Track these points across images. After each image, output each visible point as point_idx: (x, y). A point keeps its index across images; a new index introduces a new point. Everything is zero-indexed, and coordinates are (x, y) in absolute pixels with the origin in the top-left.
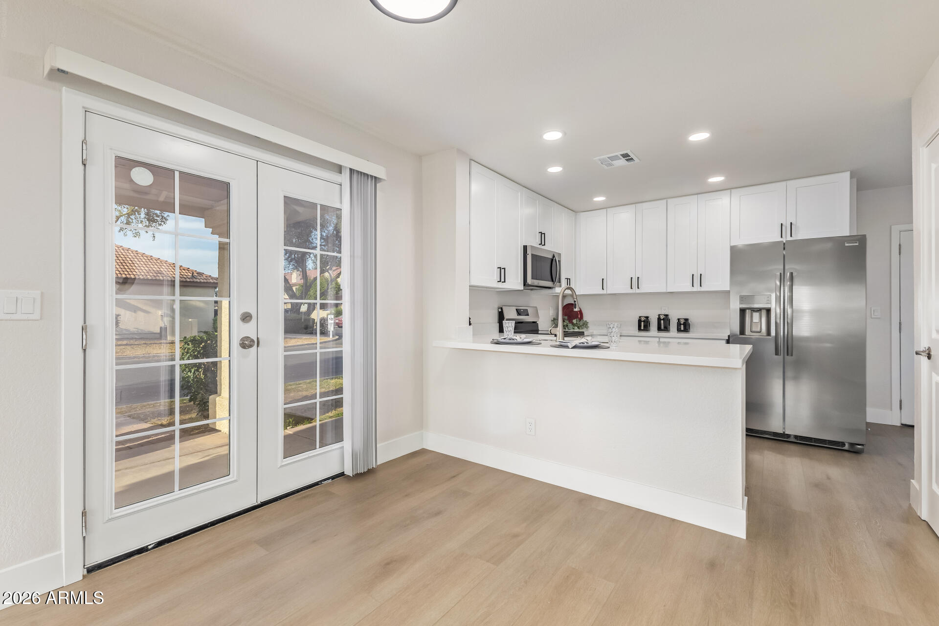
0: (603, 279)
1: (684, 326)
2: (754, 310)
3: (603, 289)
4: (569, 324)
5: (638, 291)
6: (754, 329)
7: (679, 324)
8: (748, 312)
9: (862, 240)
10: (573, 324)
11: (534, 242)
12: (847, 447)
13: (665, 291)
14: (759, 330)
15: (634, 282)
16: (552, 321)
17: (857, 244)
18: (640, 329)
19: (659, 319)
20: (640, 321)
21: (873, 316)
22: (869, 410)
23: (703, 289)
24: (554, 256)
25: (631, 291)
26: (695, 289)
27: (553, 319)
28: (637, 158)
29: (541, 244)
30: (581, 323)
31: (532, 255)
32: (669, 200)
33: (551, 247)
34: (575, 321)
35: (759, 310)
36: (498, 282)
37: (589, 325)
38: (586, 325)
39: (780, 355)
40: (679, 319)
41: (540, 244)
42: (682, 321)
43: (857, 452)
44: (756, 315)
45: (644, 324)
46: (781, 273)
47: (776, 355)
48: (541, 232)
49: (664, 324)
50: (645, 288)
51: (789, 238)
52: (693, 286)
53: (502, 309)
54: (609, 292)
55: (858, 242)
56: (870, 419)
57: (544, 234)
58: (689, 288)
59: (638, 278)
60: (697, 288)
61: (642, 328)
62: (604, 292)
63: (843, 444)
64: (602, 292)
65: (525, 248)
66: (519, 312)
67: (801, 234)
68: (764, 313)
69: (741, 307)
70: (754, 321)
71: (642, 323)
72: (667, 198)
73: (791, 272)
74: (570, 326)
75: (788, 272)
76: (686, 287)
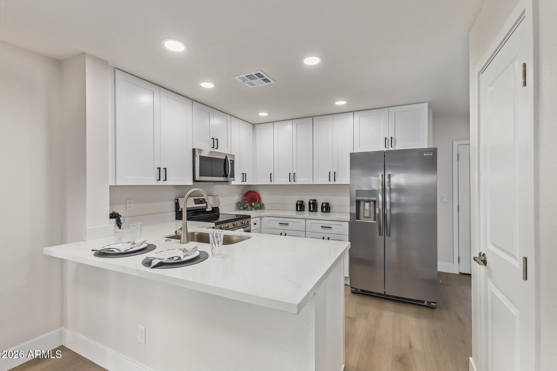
0: (271, 174)
1: (327, 208)
2: (365, 201)
3: (271, 181)
5: (294, 183)
6: (365, 216)
7: (322, 207)
8: (362, 204)
9: (434, 151)
10: (251, 206)
11: (205, 146)
12: (425, 303)
13: (312, 184)
14: (368, 216)
15: (292, 176)
16: (236, 204)
17: (432, 155)
18: (297, 210)
19: (310, 204)
20: (297, 205)
21: (443, 201)
22: (439, 263)
23: (336, 183)
24: (226, 157)
25: (289, 183)
26: (331, 183)
27: (237, 203)
28: (272, 80)
29: (213, 147)
30: (258, 205)
31: (200, 156)
32: (314, 118)
33: (223, 150)
34: (253, 204)
35: (369, 201)
36: (158, 180)
37: (265, 206)
38: (263, 206)
39: (382, 236)
40: (322, 203)
41: (211, 148)
42: (324, 205)
43: (433, 308)
44: (367, 205)
45: (300, 206)
46: (382, 175)
47: (379, 235)
48: (213, 138)
49: (313, 206)
50: (300, 181)
51: (391, 149)
52: (330, 181)
53: (177, 200)
54: (275, 184)
55: (432, 153)
56: (440, 269)
57: (218, 139)
58: (327, 182)
59: (294, 173)
60: (332, 182)
61: (299, 210)
62: (272, 183)
63: (424, 302)
64: (270, 183)
65: (194, 150)
66: (197, 202)
67: (399, 146)
68: (372, 203)
69: (357, 199)
70: (366, 209)
71: (299, 206)
72: (312, 117)
73: (390, 173)
74: (249, 207)
75: (387, 173)
76: (325, 181)
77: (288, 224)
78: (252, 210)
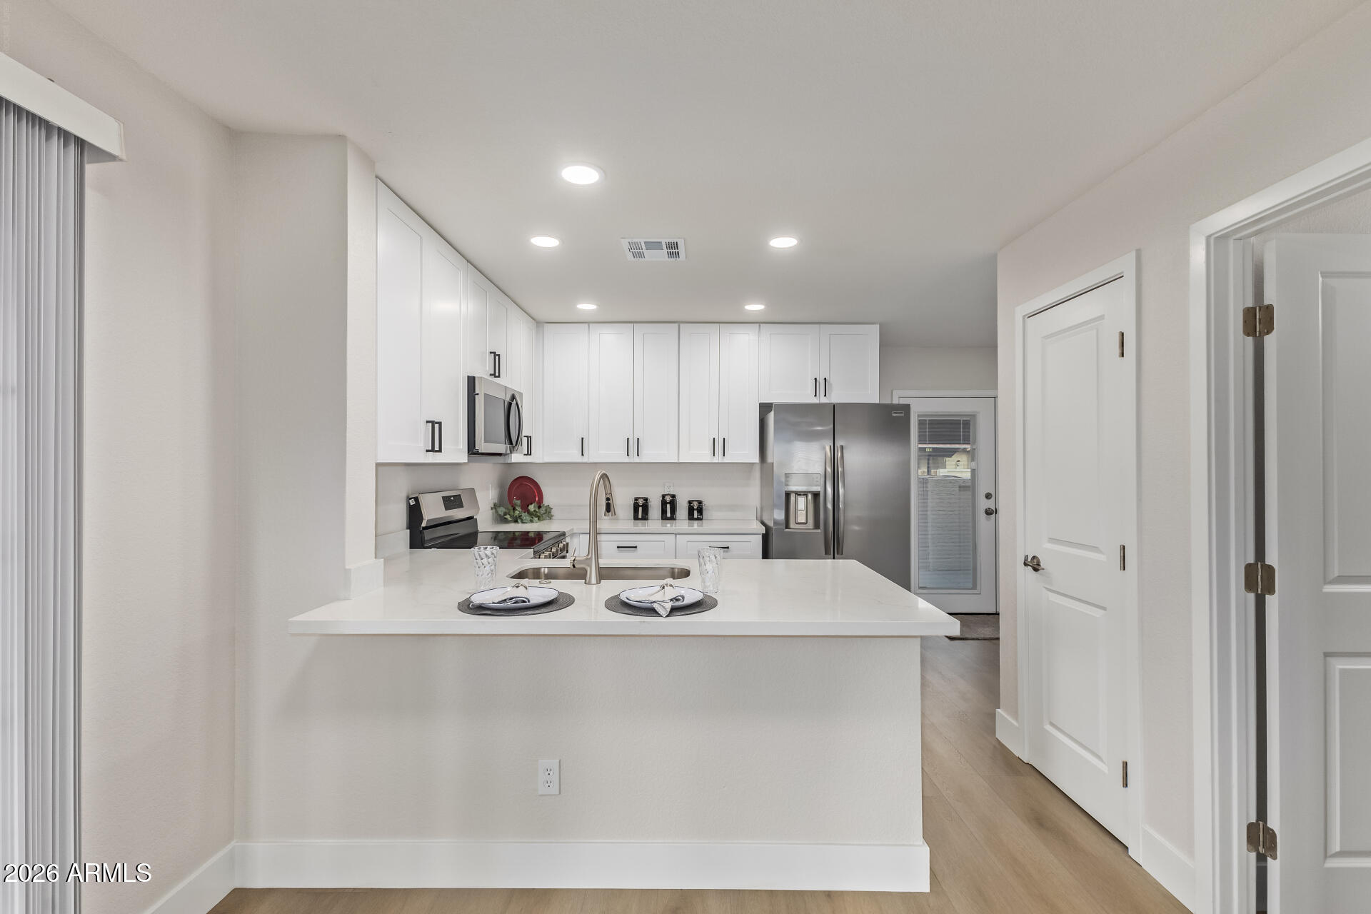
0: (583, 439)
1: (696, 511)
2: (798, 494)
3: (582, 455)
4: (523, 514)
5: (637, 460)
6: (800, 521)
7: (691, 510)
8: (793, 497)
9: (907, 410)
10: (529, 512)
11: (482, 370)
13: (676, 461)
14: (804, 521)
15: (632, 445)
16: (492, 509)
17: (903, 415)
18: (636, 518)
19: (664, 503)
20: (636, 505)
23: (726, 460)
24: (513, 397)
25: (626, 460)
26: (715, 460)
27: (493, 506)
28: (684, 256)
29: (494, 374)
30: (542, 511)
31: (485, 394)
32: (682, 325)
33: (509, 380)
34: (532, 508)
35: (805, 494)
36: (427, 451)
37: (553, 512)
38: (550, 512)
39: (830, 554)
40: (690, 502)
41: (491, 375)
42: (696, 505)
44: (801, 500)
45: (643, 509)
46: (830, 446)
47: (826, 554)
48: (494, 353)
49: (669, 507)
50: (648, 455)
51: (823, 399)
52: (714, 455)
54: (592, 461)
55: (903, 412)
57: (499, 355)
58: (709, 458)
59: (639, 439)
60: (719, 458)
61: (640, 516)
62: (585, 459)
64: (579, 459)
65: (471, 381)
66: (447, 503)
67: (834, 394)
68: (810, 496)
69: (786, 489)
70: (799, 509)
71: (640, 509)
72: (679, 323)
73: (842, 444)
74: (525, 516)
75: (838, 444)
76: (704, 456)
77: (636, 547)
78: (532, 521)
